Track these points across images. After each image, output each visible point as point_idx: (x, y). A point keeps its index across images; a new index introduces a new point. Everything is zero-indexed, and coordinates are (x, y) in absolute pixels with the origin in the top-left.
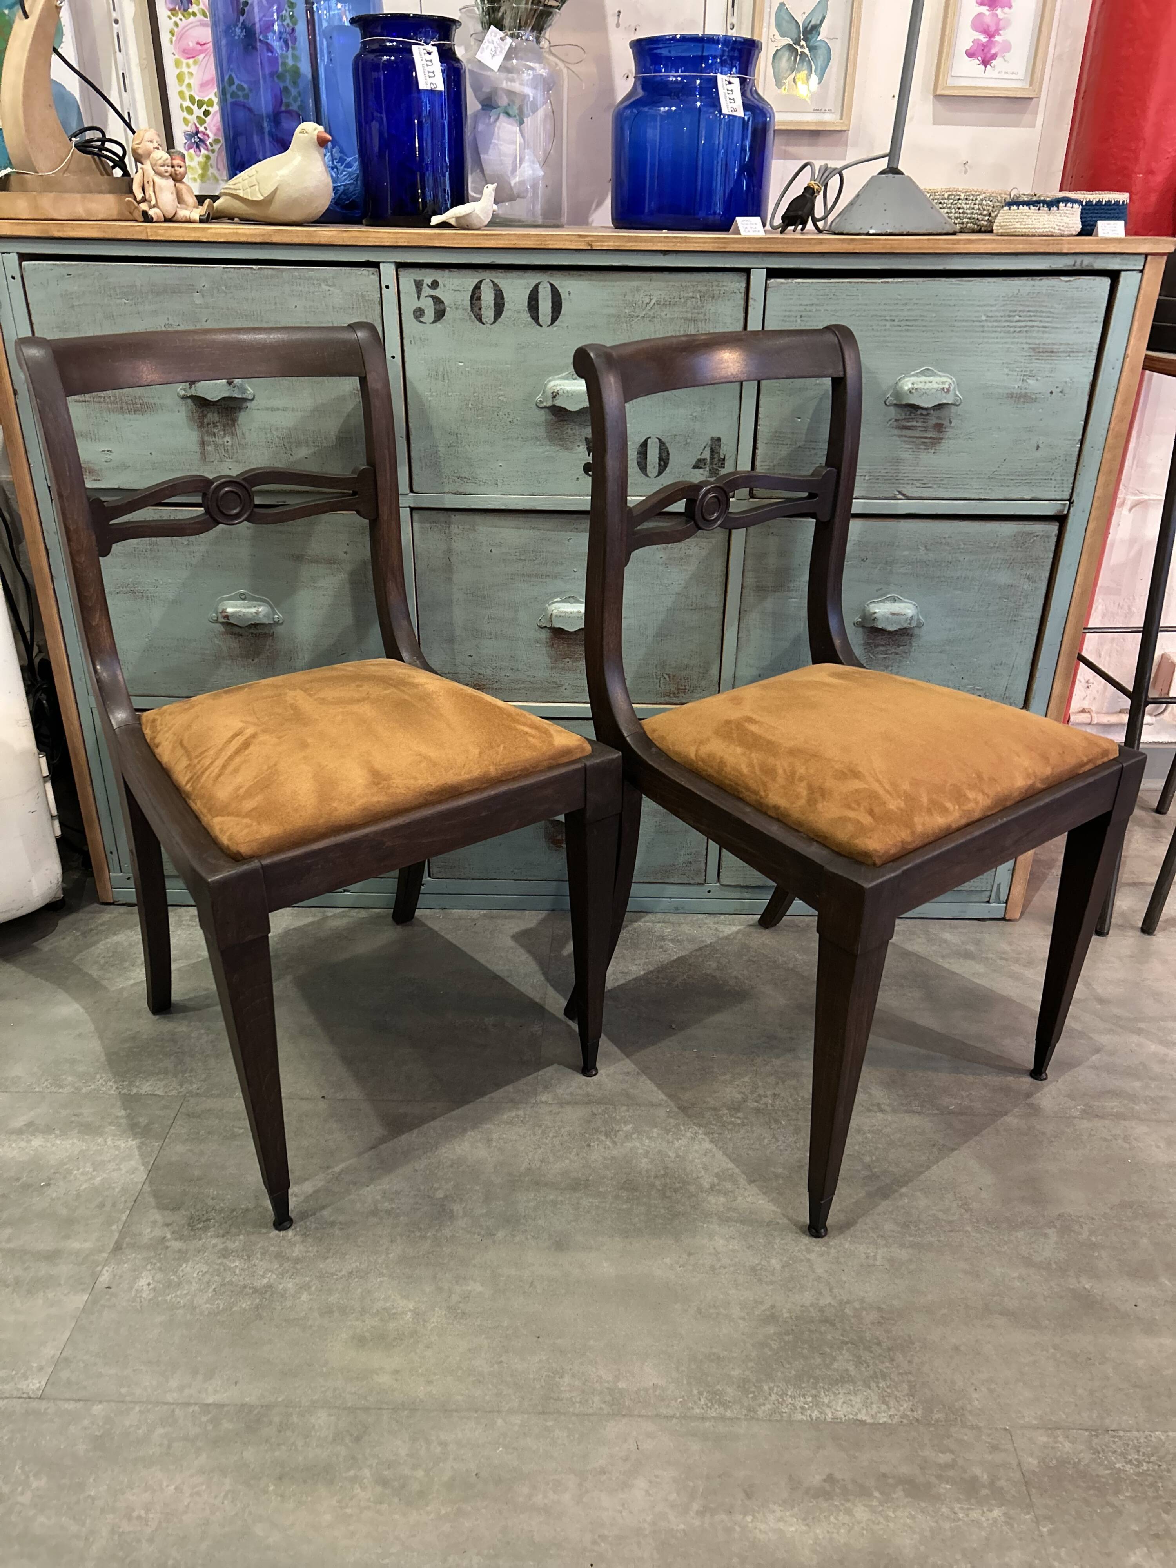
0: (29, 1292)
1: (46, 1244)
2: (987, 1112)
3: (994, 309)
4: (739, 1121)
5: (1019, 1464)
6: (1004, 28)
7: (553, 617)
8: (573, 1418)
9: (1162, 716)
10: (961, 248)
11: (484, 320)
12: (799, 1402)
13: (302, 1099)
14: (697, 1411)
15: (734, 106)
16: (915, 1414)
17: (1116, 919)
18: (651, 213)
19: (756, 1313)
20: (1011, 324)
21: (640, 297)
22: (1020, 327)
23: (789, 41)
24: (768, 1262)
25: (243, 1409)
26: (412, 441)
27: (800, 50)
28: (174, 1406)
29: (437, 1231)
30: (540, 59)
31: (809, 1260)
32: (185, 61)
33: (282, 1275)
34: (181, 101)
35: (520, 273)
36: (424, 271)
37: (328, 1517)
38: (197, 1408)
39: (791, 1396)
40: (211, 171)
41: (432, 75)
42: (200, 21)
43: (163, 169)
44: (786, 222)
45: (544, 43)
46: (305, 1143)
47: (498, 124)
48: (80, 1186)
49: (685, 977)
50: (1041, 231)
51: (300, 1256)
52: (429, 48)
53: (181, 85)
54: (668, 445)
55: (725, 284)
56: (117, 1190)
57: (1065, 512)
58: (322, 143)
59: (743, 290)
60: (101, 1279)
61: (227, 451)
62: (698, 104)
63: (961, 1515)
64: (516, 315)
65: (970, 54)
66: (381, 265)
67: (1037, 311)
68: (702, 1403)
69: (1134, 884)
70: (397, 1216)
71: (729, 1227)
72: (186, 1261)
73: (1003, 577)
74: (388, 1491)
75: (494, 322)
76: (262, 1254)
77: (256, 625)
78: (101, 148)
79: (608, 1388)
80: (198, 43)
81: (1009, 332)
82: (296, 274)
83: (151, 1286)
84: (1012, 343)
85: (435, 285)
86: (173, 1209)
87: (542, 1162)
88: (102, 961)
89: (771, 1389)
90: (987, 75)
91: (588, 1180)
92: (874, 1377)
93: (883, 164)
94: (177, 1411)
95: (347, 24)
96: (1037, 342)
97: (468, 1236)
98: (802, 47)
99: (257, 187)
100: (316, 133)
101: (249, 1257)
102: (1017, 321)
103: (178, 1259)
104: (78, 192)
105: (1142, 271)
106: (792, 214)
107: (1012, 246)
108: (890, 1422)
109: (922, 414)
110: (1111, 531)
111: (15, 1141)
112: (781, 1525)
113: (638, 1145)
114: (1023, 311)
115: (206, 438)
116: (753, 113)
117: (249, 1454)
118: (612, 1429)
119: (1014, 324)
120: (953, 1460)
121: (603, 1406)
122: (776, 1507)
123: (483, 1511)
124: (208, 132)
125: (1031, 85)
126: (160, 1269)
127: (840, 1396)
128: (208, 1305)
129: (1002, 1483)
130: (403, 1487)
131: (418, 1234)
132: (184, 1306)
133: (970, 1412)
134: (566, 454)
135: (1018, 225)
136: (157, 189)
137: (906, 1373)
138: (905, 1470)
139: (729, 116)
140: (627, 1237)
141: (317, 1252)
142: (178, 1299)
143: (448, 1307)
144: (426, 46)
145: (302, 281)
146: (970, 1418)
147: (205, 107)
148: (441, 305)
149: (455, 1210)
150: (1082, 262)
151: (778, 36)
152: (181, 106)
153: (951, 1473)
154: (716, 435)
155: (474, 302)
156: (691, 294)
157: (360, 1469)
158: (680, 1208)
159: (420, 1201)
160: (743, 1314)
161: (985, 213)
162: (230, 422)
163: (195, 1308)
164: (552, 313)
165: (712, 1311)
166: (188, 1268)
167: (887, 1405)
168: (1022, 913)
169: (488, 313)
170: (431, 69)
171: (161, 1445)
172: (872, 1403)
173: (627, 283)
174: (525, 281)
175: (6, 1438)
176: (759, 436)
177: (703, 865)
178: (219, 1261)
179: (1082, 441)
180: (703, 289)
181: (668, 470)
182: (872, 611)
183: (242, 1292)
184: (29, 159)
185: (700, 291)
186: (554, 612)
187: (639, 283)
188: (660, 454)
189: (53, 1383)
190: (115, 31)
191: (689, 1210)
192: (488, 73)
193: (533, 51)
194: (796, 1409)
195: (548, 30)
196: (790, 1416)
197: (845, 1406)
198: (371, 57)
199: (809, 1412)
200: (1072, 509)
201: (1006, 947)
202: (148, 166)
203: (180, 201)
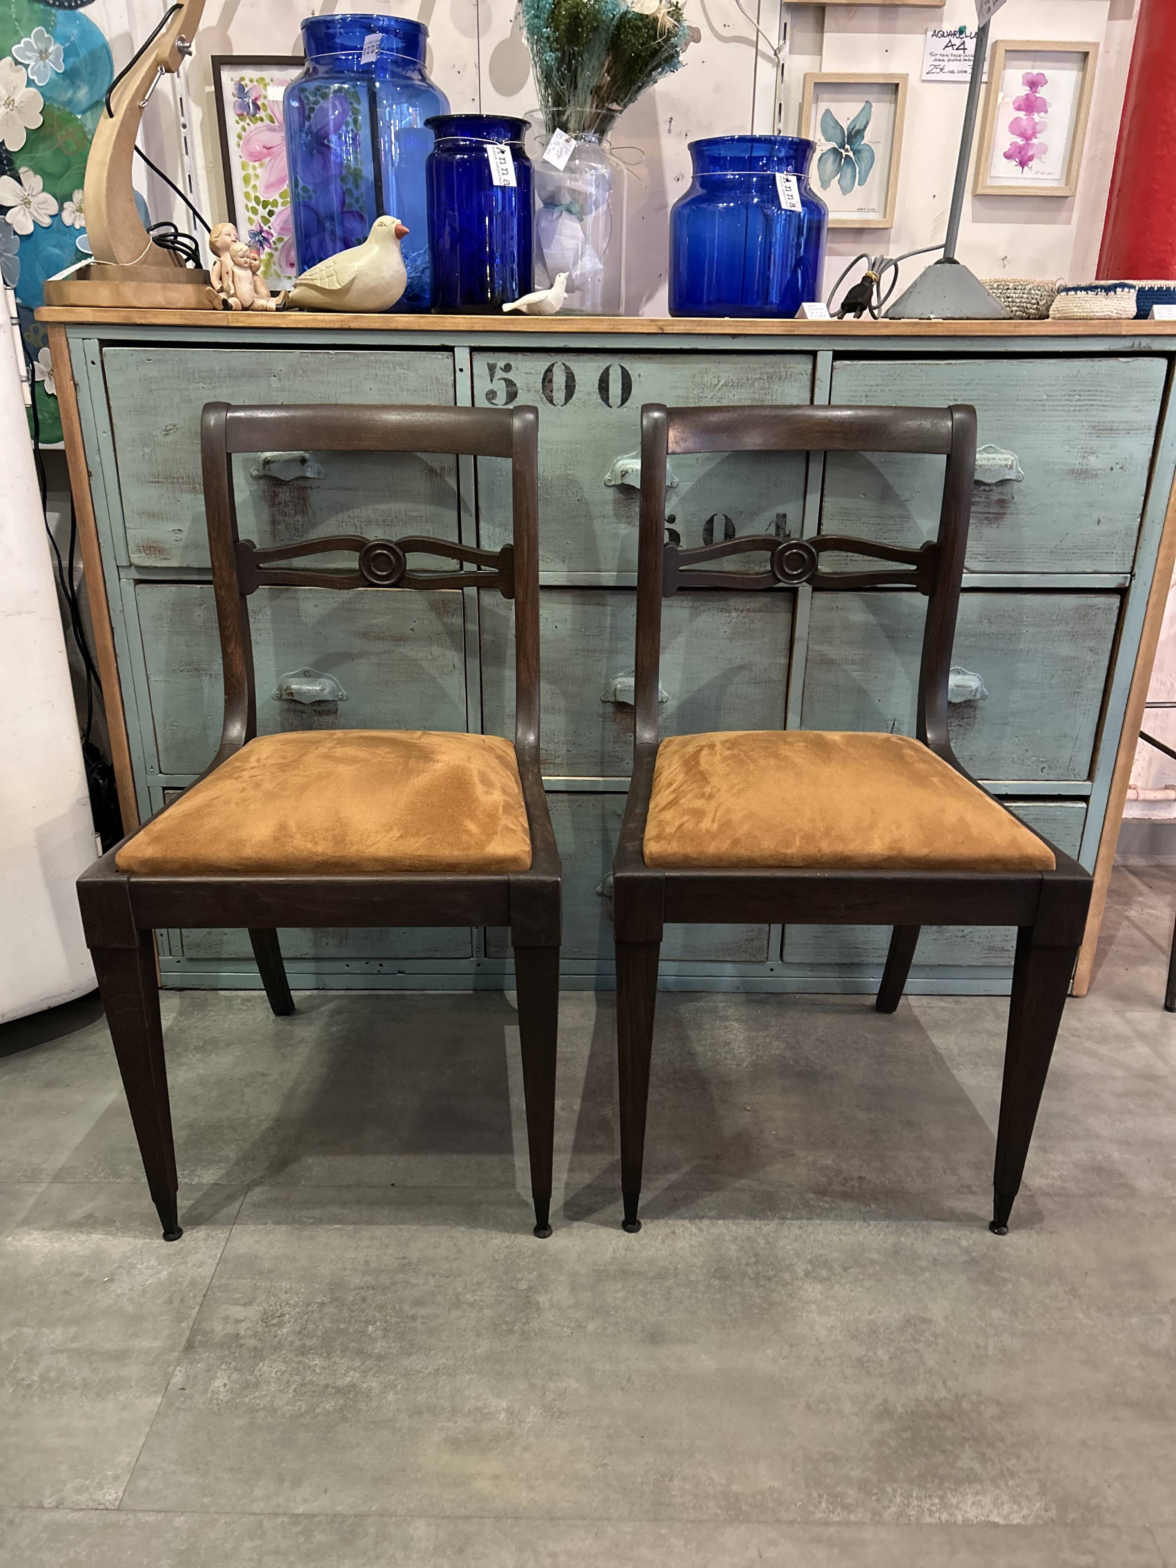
0: (98, 1394)
1: (113, 1342)
2: (1080, 1193)
3: (1054, 388)
4: (827, 1206)
6: (1041, 131)
7: (618, 693)
8: (688, 1525)
10: (1024, 331)
11: (555, 402)
12: (926, 1504)
13: (371, 1187)
14: (819, 1515)
15: (793, 201)
16: (1050, 1514)
18: (709, 303)
19: (869, 1408)
20: (1071, 403)
21: (708, 379)
22: (1080, 406)
23: (834, 145)
24: (875, 1353)
25: (335, 1519)
26: (480, 520)
27: (844, 153)
28: (262, 1517)
29: (524, 1324)
30: (602, 159)
31: (917, 1350)
32: (251, 164)
33: (365, 1374)
34: (246, 202)
35: (592, 356)
36: (497, 354)
38: (286, 1519)
39: (916, 1498)
40: (275, 268)
41: (505, 172)
42: (267, 126)
43: (243, 260)
44: (846, 308)
45: (605, 145)
47: (560, 221)
48: (147, 1280)
49: (754, 1058)
50: (1100, 314)
51: (383, 1353)
52: (502, 147)
53: (246, 187)
54: (734, 522)
55: (792, 365)
56: (185, 1285)
57: (1127, 585)
58: (399, 235)
59: (809, 371)
60: (174, 1380)
61: (297, 530)
62: (756, 200)
64: (586, 397)
65: (1008, 156)
66: (456, 349)
67: (1096, 391)
68: (824, 1505)
70: (481, 1309)
71: (829, 1316)
72: (263, 1359)
73: (1066, 649)
75: (565, 404)
76: (342, 1351)
77: (319, 702)
78: (175, 241)
79: (721, 1492)
80: (264, 147)
81: (1069, 411)
82: (372, 358)
83: (227, 1388)
84: (1073, 421)
85: (508, 368)
86: (245, 1305)
87: (627, 1250)
89: (894, 1490)
90: (1024, 176)
91: (676, 1269)
92: (1002, 1475)
93: (940, 254)
94: (265, 1521)
95: (419, 124)
96: (1097, 419)
97: (557, 1329)
98: (847, 150)
99: (334, 278)
100: (394, 225)
101: (328, 1354)
102: (1077, 400)
103: (254, 1358)
104: (158, 282)
106: (852, 301)
107: (1072, 329)
108: (1023, 1522)
109: (984, 490)
111: (75, 1234)
113: (725, 1231)
114: (1083, 391)
115: (277, 518)
116: (809, 208)
118: (732, 1536)
119: (1074, 403)
121: (719, 1512)
124: (272, 231)
125: (1066, 185)
126: (236, 1369)
127: (969, 1496)
128: (289, 1407)
131: (504, 1327)
132: (264, 1409)
133: (1107, 1510)
135: (1076, 309)
136: (236, 279)
137: (1034, 1471)
139: (786, 210)
140: (724, 1328)
141: (400, 1348)
142: (258, 1401)
143: (543, 1406)
144: (499, 146)
145: (377, 365)
146: (1108, 1516)
147: (269, 207)
148: (514, 389)
149: (541, 1301)
150: (1140, 344)
151: (823, 141)
152: (247, 206)
154: (781, 512)
155: (546, 384)
156: (758, 376)
158: (775, 1297)
159: (504, 1293)
160: (855, 1410)
161: (1034, 301)
162: (301, 502)
163: (275, 1410)
164: (622, 394)
165: (822, 1406)
166: (265, 1368)
167: (1019, 1505)
168: (1088, 991)
169: (559, 395)
170: (504, 166)
171: (250, 1560)
172: (1003, 1504)
173: (696, 366)
174: (597, 364)
175: (83, 1554)
176: (824, 513)
177: (766, 943)
178: (298, 1360)
179: (1142, 516)
180: (771, 370)
183: (324, 1392)
184: (110, 249)
185: (767, 373)
186: (619, 686)
187: (707, 366)
188: (726, 530)
189: (131, 1493)
190: (183, 136)
191: (785, 1298)
192: (553, 173)
193: (595, 152)
194: (923, 1511)
195: (610, 133)
196: (918, 1519)
197: (974, 1508)
198: (445, 155)
199: (937, 1515)
200: (1133, 582)
201: (1078, 1025)
202: (226, 257)
203: (256, 291)
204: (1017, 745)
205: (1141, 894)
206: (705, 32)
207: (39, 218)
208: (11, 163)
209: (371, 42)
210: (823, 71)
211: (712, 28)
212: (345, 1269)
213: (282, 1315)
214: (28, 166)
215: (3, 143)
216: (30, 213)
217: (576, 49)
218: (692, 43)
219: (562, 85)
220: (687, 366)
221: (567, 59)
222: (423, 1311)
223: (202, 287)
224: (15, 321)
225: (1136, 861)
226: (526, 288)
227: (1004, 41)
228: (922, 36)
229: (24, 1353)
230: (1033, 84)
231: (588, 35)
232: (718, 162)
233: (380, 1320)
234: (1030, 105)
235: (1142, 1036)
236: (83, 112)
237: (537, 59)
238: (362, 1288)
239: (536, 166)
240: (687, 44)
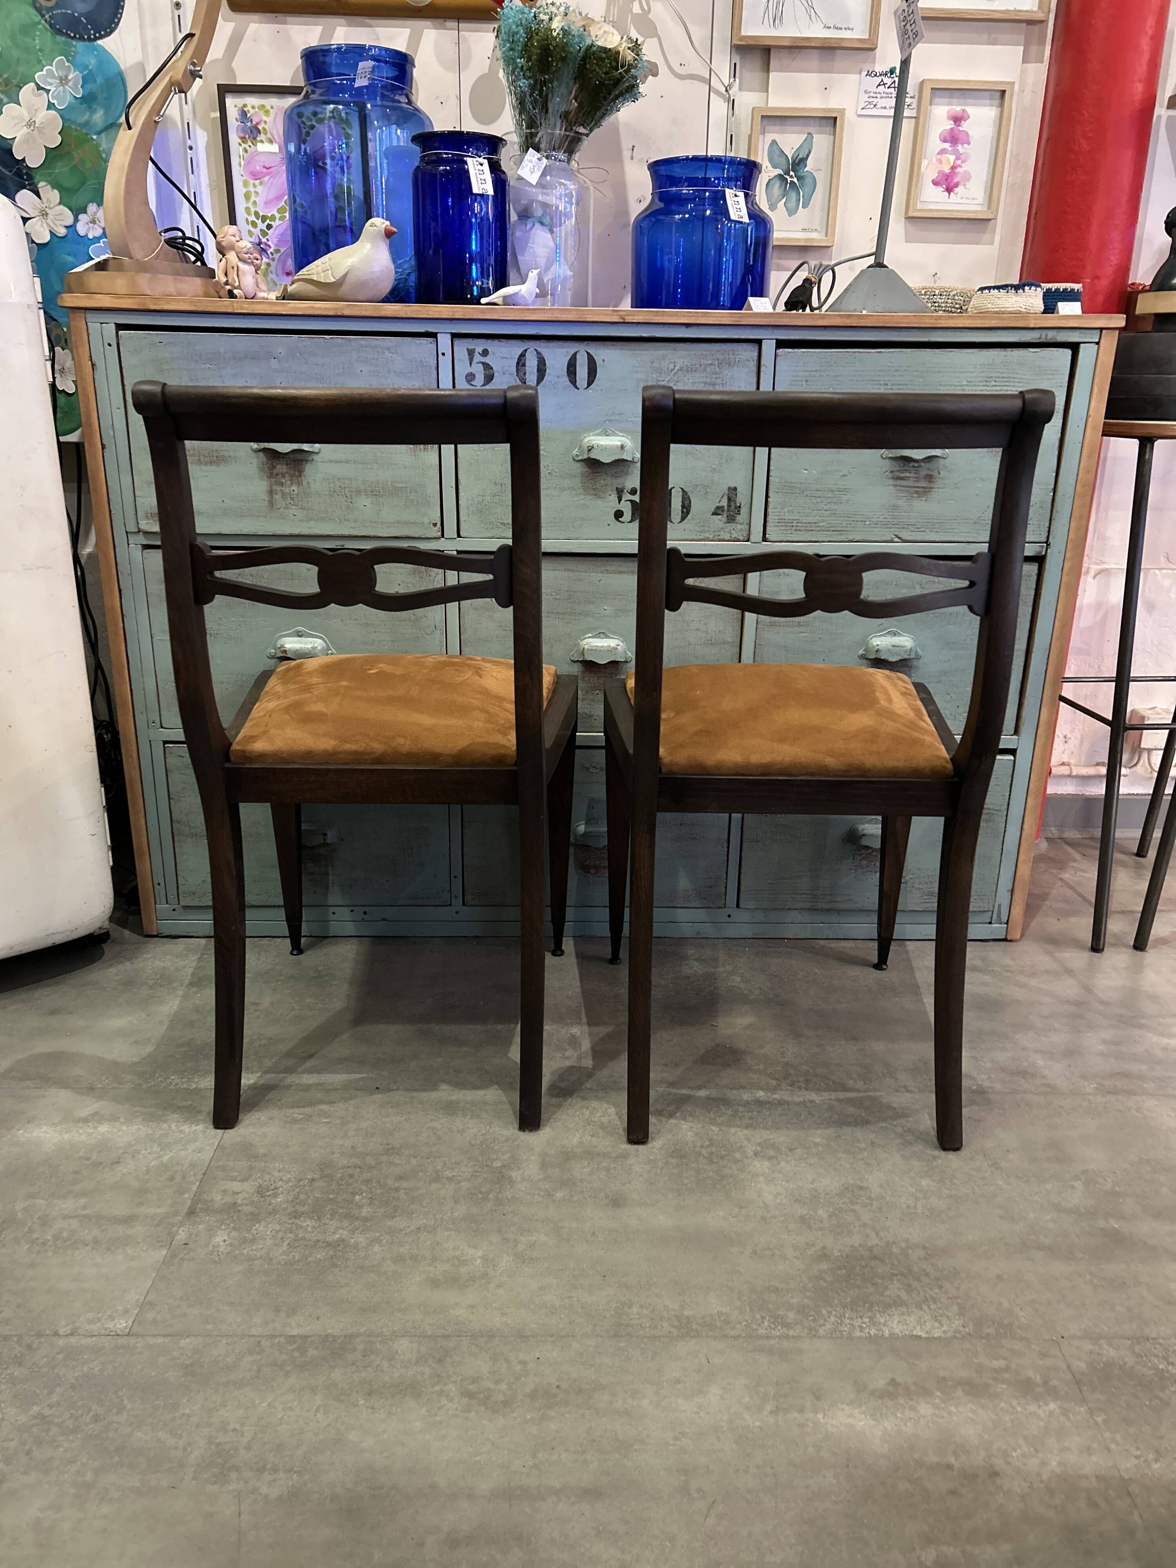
0: (108, 1249)
1: (121, 1209)
2: (1007, 1091)
3: (973, 375)
5: (1069, 1367)
6: (965, 162)
7: (585, 651)
8: (645, 1340)
9: (1134, 769)
11: (527, 384)
12: (857, 1323)
14: (761, 1332)
15: (741, 214)
16: (967, 1330)
17: (1109, 939)
19: (809, 1253)
21: (665, 364)
23: (780, 172)
24: (816, 1213)
25: (326, 1339)
26: (460, 491)
27: (789, 180)
28: (260, 1338)
29: (498, 1193)
30: (570, 177)
31: (853, 1210)
32: (252, 182)
33: (353, 1232)
34: (247, 216)
35: (561, 343)
36: (475, 341)
37: (418, 1424)
38: (282, 1339)
39: (848, 1318)
41: (483, 182)
43: (247, 256)
45: (574, 164)
46: (364, 1125)
47: (533, 231)
48: (150, 1163)
50: (1010, 309)
51: (369, 1216)
52: (481, 160)
53: (247, 203)
54: (689, 494)
55: (739, 353)
56: (185, 1166)
57: (1044, 553)
58: (389, 234)
59: (756, 358)
60: (178, 1237)
61: (292, 499)
62: (708, 212)
63: (1019, 1409)
64: (556, 379)
65: (935, 183)
66: (439, 335)
68: (766, 1324)
69: (1123, 912)
70: (459, 1182)
71: (776, 1185)
72: (259, 1221)
74: (475, 1402)
76: (331, 1215)
78: (182, 243)
79: (675, 1316)
80: (264, 167)
83: (227, 1242)
85: (485, 353)
86: (242, 1181)
88: (151, 983)
89: (830, 1313)
90: (949, 201)
92: (925, 1300)
93: (871, 260)
94: (263, 1342)
95: (406, 142)
97: (529, 1197)
98: (791, 177)
99: (330, 272)
100: (384, 226)
101: (319, 1218)
102: (993, 386)
103: (251, 1220)
104: (168, 275)
105: (1098, 343)
106: (795, 299)
107: (987, 322)
108: (943, 1336)
109: (914, 466)
110: (1079, 593)
111: (82, 1128)
112: (851, 1421)
114: (998, 377)
115: (274, 487)
116: (756, 222)
117: (337, 1375)
118: (683, 1347)
119: (991, 388)
120: (1007, 1365)
121: (672, 1330)
122: (844, 1406)
123: (567, 1415)
124: (270, 243)
125: (989, 207)
126: (234, 1228)
127: (896, 1316)
128: (284, 1257)
129: (1054, 1382)
130: (488, 1398)
131: (480, 1196)
132: (261, 1258)
133: (1019, 1327)
134: (599, 502)
135: (990, 306)
136: (240, 274)
137: (955, 1298)
138: (964, 1374)
139: (736, 221)
140: (680, 1194)
141: (385, 1212)
142: (255, 1253)
143: (516, 1254)
144: (478, 159)
145: (368, 350)
146: (1019, 1331)
147: (268, 221)
148: (491, 371)
149: (514, 1176)
150: (1047, 335)
152: (247, 219)
153: (1006, 1376)
154: (732, 485)
155: (520, 367)
156: (710, 362)
157: (445, 1384)
158: (727, 1171)
159: (480, 1170)
160: (796, 1255)
161: (957, 306)
162: (297, 473)
163: (271, 1259)
164: (588, 378)
165: (768, 1252)
166: (261, 1228)
167: (940, 1322)
168: (1022, 935)
169: (531, 378)
170: (483, 177)
171: (250, 1370)
172: (925, 1322)
173: (653, 352)
174: (566, 350)
175: (97, 1369)
176: (771, 486)
177: (723, 889)
178: (291, 1221)
179: (1055, 490)
180: (721, 357)
181: (689, 517)
182: (875, 644)
183: (315, 1246)
184: (127, 246)
185: (718, 359)
186: (586, 647)
187: (664, 352)
188: (683, 502)
189: (140, 1323)
190: (189, 157)
191: (736, 1172)
192: (527, 188)
193: (564, 170)
194: (854, 1328)
195: (577, 155)
196: (849, 1333)
197: (900, 1325)
198: (429, 167)
199: (867, 1330)
200: (1049, 551)
201: (1010, 962)
202: (232, 256)
203: (258, 286)
204: (950, 702)
205: (1075, 861)
206: (662, 69)
207: (55, 228)
208: (30, 178)
209: (364, 68)
210: (770, 105)
211: (669, 67)
212: (333, 1153)
213: (276, 1188)
214: (46, 181)
215: (24, 160)
216: (47, 223)
217: (547, 77)
218: (650, 77)
219: (534, 109)
220: (646, 352)
221: (539, 86)
222: (405, 1185)
223: (209, 280)
224: (40, 306)
225: (1072, 834)
226: (502, 282)
227: (929, 80)
228: (857, 76)
229: (38, 1218)
230: (957, 120)
231: (557, 64)
232: (674, 181)
233: (366, 1191)
234: (953, 138)
235: (1069, 972)
236: (99, 133)
237: (512, 88)
238: (350, 1167)
239: (512, 182)
240: (646, 77)
